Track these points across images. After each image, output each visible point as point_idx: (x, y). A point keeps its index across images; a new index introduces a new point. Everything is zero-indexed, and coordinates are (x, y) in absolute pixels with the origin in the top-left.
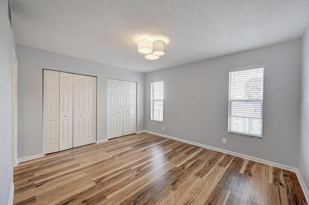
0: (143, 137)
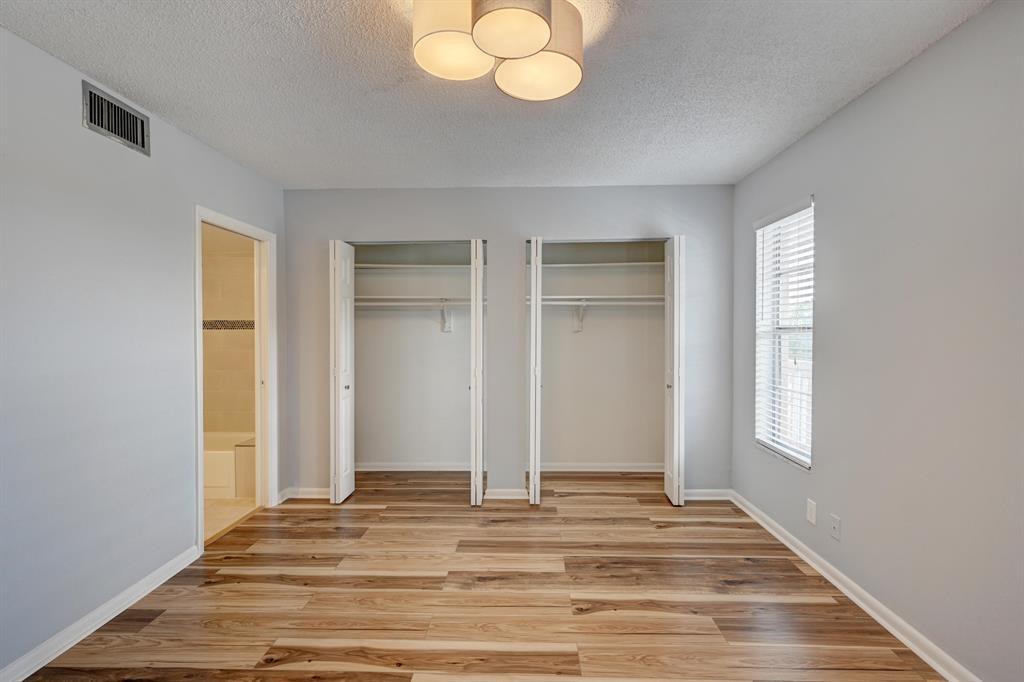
0: (685, 524)
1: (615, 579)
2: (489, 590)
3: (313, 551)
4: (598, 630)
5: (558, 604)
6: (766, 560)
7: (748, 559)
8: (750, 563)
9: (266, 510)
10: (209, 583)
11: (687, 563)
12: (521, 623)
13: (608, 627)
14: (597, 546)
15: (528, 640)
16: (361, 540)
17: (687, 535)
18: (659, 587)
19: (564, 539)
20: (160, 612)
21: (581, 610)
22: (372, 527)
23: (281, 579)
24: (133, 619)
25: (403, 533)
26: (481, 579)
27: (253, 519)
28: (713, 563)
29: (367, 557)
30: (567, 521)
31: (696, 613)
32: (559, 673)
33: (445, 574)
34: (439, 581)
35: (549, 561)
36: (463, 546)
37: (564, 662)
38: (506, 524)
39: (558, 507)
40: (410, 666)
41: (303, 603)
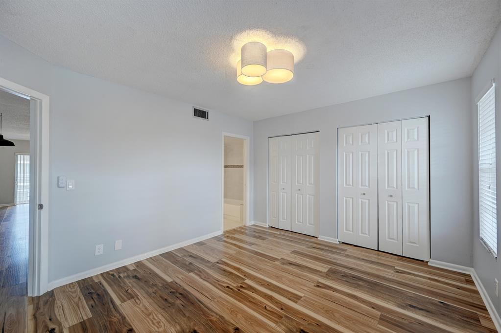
1: (346, 282)
2: (291, 268)
3: (248, 240)
4: (318, 294)
5: (311, 280)
6: (456, 308)
7: (441, 303)
8: (441, 304)
9: (245, 226)
10: (219, 241)
11: (395, 290)
12: (291, 281)
13: (324, 295)
14: (351, 269)
15: (288, 286)
16: (264, 241)
17: (411, 280)
18: (366, 292)
19: (338, 262)
20: (205, 244)
21: (318, 286)
22: (270, 238)
23: (235, 245)
24: (201, 244)
25: (278, 243)
26: (291, 264)
27: (241, 228)
28: (414, 296)
29: (261, 246)
30: (347, 256)
31: (374, 308)
32: (289, 299)
33: (280, 258)
34: (277, 259)
35: (322, 267)
36: (294, 252)
37: (294, 297)
38: (318, 250)
39: (348, 250)
40: (247, 278)
41: (235, 252)
